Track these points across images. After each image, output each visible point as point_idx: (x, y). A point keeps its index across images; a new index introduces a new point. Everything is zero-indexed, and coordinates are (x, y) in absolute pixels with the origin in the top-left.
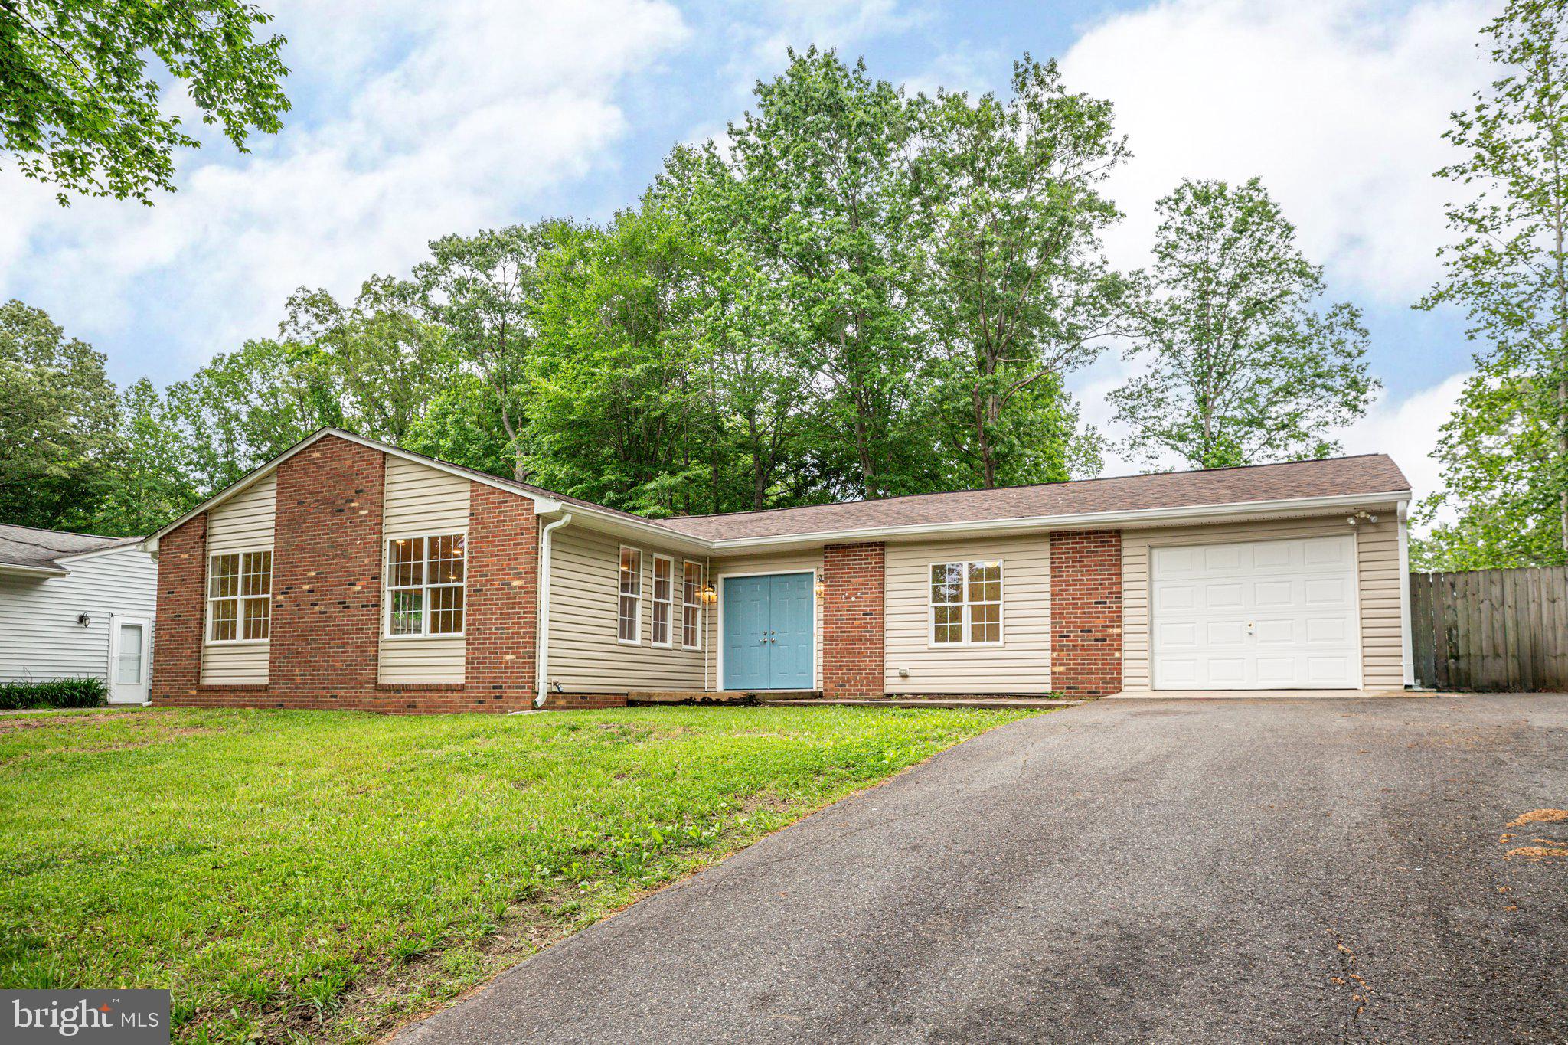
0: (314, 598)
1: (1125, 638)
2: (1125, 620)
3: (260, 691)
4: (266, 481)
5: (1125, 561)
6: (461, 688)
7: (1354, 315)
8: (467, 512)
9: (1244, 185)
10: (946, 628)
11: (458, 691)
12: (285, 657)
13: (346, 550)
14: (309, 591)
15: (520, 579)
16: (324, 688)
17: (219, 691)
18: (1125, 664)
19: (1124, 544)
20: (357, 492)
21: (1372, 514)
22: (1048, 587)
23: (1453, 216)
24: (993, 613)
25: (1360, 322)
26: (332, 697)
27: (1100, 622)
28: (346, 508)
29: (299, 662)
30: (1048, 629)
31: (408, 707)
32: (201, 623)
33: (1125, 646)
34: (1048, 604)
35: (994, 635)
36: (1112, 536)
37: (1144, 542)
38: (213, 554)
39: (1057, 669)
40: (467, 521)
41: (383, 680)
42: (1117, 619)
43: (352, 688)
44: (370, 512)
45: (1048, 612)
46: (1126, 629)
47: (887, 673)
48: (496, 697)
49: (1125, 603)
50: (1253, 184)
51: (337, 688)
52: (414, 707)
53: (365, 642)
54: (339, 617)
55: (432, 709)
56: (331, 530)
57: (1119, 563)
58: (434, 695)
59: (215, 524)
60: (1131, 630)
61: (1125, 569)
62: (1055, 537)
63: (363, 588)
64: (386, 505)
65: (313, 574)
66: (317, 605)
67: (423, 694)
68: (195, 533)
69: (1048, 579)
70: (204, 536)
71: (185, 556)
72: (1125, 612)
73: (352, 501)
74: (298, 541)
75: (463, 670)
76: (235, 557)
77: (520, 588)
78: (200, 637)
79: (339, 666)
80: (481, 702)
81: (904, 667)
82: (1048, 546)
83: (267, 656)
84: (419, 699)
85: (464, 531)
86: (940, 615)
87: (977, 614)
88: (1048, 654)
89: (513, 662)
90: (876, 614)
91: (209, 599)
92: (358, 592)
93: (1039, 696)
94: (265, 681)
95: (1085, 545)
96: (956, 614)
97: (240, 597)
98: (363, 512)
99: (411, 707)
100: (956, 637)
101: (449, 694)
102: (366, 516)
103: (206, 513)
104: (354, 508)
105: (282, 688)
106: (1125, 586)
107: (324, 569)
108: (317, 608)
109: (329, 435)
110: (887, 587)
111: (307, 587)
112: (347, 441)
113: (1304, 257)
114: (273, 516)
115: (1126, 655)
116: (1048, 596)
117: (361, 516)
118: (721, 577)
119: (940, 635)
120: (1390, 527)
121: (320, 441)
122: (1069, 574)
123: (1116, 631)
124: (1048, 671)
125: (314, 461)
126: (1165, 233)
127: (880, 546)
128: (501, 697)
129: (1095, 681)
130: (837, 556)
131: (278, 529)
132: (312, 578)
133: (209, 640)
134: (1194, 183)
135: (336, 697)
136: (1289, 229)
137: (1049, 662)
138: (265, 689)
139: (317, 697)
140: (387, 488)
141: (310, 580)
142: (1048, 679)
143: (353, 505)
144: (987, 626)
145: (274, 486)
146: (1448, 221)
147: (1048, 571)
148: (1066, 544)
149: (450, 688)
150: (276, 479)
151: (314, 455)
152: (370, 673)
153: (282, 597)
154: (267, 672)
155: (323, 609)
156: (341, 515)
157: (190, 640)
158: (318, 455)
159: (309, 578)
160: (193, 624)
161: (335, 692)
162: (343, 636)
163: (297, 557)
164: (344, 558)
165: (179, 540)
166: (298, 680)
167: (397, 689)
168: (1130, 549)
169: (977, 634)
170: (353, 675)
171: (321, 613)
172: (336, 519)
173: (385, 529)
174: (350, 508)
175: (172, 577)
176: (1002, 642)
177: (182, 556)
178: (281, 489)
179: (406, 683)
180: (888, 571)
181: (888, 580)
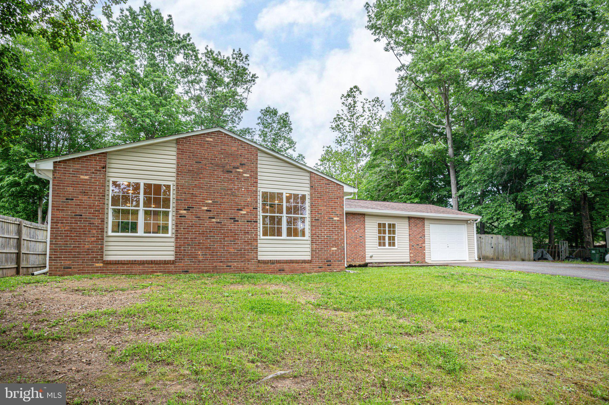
0: (211, 214)
1: (426, 247)
2: (426, 242)
3: (168, 264)
4: (166, 145)
5: (425, 226)
8: (309, 185)
10: (382, 242)
11: (308, 263)
13: (234, 192)
14: (207, 211)
15: (338, 217)
16: (221, 262)
17: (128, 264)
18: (426, 254)
19: (425, 222)
20: (241, 164)
21: (472, 221)
22: (408, 232)
24: (394, 238)
26: (227, 266)
27: (421, 242)
28: (234, 171)
29: (201, 248)
30: (408, 244)
31: (280, 270)
32: (102, 221)
33: (426, 249)
34: (408, 237)
35: (394, 245)
36: (423, 219)
37: (429, 222)
38: (112, 179)
39: (411, 255)
40: (308, 189)
41: (260, 258)
42: (424, 243)
43: (242, 262)
44: (251, 175)
46: (426, 245)
47: (366, 256)
48: (328, 265)
49: (426, 238)
51: (231, 262)
52: (283, 270)
53: (250, 239)
54: (231, 226)
55: (293, 271)
56: (223, 180)
58: (296, 265)
59: (113, 161)
61: (425, 228)
62: (410, 218)
63: (248, 212)
64: (259, 174)
65: (210, 202)
66: (214, 218)
67: (288, 264)
68: (94, 165)
69: (408, 230)
70: (104, 167)
71: (87, 177)
72: (426, 240)
73: (238, 168)
74: (197, 183)
75: (310, 254)
76: (137, 186)
77: (338, 221)
78: (102, 230)
79: (232, 250)
80: (320, 267)
81: (371, 254)
82: (408, 220)
83: (173, 244)
84: (285, 266)
85: (308, 194)
86: (380, 238)
87: (389, 238)
88: (408, 251)
89: (336, 251)
90: (363, 237)
91: (110, 207)
92: (244, 214)
93: (407, 263)
94: (172, 258)
95: (417, 221)
96: (384, 238)
97: (141, 209)
98: (245, 175)
99: (281, 270)
100: (384, 245)
101: (303, 264)
102: (248, 177)
103: (107, 153)
104: (239, 172)
105: (187, 262)
106: (426, 233)
107: (219, 200)
108: (214, 220)
109: (219, 131)
110: (366, 228)
111: (206, 208)
112: (232, 137)
115: (426, 251)
116: (408, 234)
117: (244, 177)
119: (380, 244)
121: (212, 133)
122: (414, 229)
123: (424, 245)
124: (409, 255)
125: (209, 143)
127: (363, 215)
128: (331, 265)
129: (420, 259)
130: (351, 217)
131: (180, 172)
132: (209, 204)
133: (110, 233)
135: (231, 266)
137: (409, 253)
138: (173, 262)
139: (216, 266)
140: (259, 166)
141: (208, 205)
142: (409, 258)
143: (238, 170)
144: (392, 243)
145: (176, 149)
147: (408, 227)
148: (412, 221)
149: (304, 262)
150: (175, 145)
151: (208, 139)
152: (253, 254)
153: (185, 212)
154: (173, 253)
155: (218, 220)
156: (230, 174)
157: (94, 231)
158: (211, 140)
159: (206, 203)
160: (97, 222)
161: (229, 264)
162: (235, 236)
163: (196, 191)
164: (233, 196)
165: (77, 166)
166: (201, 258)
167: (272, 262)
168: (426, 223)
169: (390, 245)
170: (242, 255)
171: (217, 222)
172: (226, 175)
173: (259, 185)
174: (236, 172)
175: (70, 189)
176: (396, 247)
177: (82, 177)
178: (180, 153)
179: (278, 259)
180: (366, 223)
181: (366, 226)
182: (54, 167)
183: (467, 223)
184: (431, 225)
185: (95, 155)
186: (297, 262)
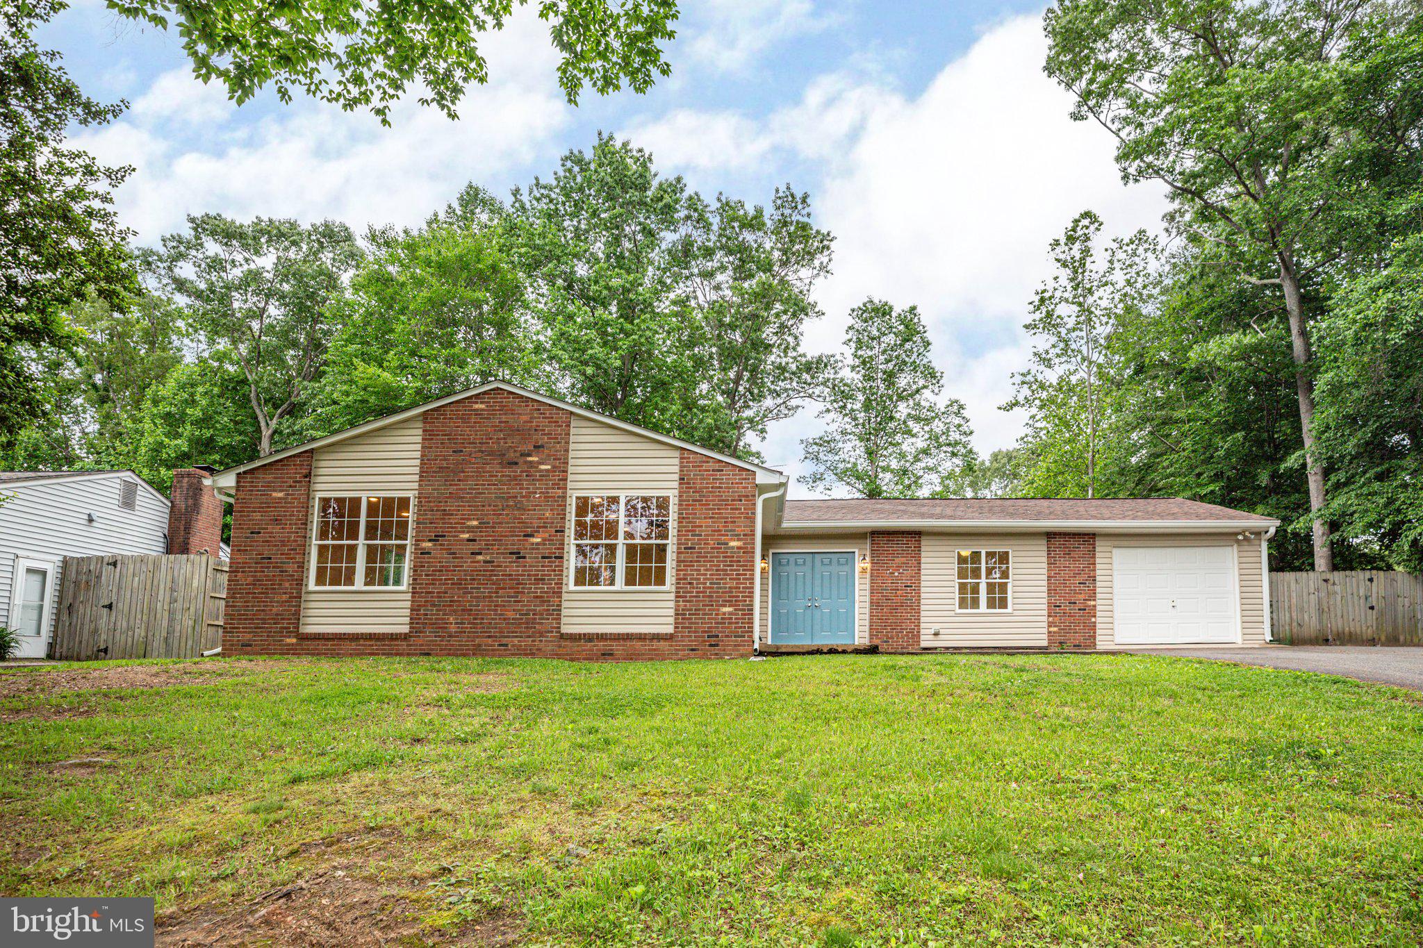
0: (475, 546)
1: (1098, 608)
2: (1098, 596)
3: (396, 639)
4: (405, 425)
5: (1098, 555)
6: (668, 638)
7: (961, 407)
8: (676, 477)
9: (907, 308)
10: (968, 598)
11: (665, 639)
12: (434, 605)
13: (520, 502)
14: (469, 540)
15: (739, 540)
16: (490, 637)
18: (1098, 626)
19: (1097, 543)
20: (535, 447)
21: (1251, 533)
22: (1045, 571)
23: (1035, 354)
24: (1003, 588)
25: (965, 413)
26: (500, 645)
27: (1082, 597)
28: (521, 460)
29: (455, 611)
30: (1045, 601)
31: (603, 655)
32: (302, 566)
33: (1098, 614)
34: (1045, 583)
35: (1003, 603)
36: (1089, 537)
37: (1109, 543)
38: (319, 495)
39: (1052, 629)
40: (676, 485)
41: (565, 629)
42: (1093, 596)
43: (529, 636)
44: (554, 467)
45: (1045, 589)
46: (1098, 602)
47: (922, 631)
48: (711, 645)
49: (1098, 584)
50: (913, 309)
51: (508, 637)
52: (611, 655)
53: (545, 593)
54: (514, 568)
55: (632, 657)
56: (500, 481)
57: (1094, 557)
58: (638, 644)
59: (323, 464)
60: (1100, 604)
61: (1098, 561)
62: (1050, 536)
63: (544, 540)
64: (571, 462)
65: (475, 523)
66: (480, 554)
67: (623, 643)
68: (294, 472)
69: (1045, 565)
70: (308, 475)
71: (281, 495)
72: (1098, 590)
73: (529, 455)
74: (453, 489)
75: (671, 620)
76: (356, 502)
77: (739, 548)
78: (300, 582)
79: (511, 615)
80: (693, 650)
81: (936, 627)
82: (1045, 542)
83: (408, 604)
84: (616, 646)
85: (673, 495)
86: (962, 587)
87: (991, 587)
88: (1045, 619)
89: (730, 613)
90: (914, 586)
91: (314, 542)
92: (538, 544)
93: (1040, 647)
94: (405, 629)
95: (1073, 543)
96: (975, 589)
97: (361, 543)
98: (543, 467)
99: (607, 655)
100: (975, 603)
101: (655, 643)
102: (547, 471)
103: (312, 451)
104: (531, 462)
105: (429, 635)
106: (1098, 572)
107: (491, 519)
108: (480, 558)
109: (497, 389)
110: (923, 566)
111: (466, 536)
112: (521, 396)
113: (933, 365)
114: (418, 462)
115: (1099, 620)
116: (1045, 577)
117: (541, 471)
118: (771, 551)
119: (963, 603)
120: (1257, 542)
121: (485, 393)
122: (1061, 562)
123: (1092, 603)
124: (1045, 631)
125: (478, 413)
126: (851, 333)
127: (915, 534)
128: (717, 645)
129: (1079, 638)
130: (882, 540)
131: (425, 473)
132: (473, 527)
133: (312, 586)
134: (876, 301)
135: (506, 645)
136: (927, 344)
137: (1045, 625)
138: (405, 637)
139: (480, 645)
140: (572, 446)
141: (471, 529)
142: (1045, 636)
143: (530, 459)
144: (998, 599)
145: (420, 432)
146: (1031, 357)
147: (1045, 560)
148: (1058, 542)
149: (657, 637)
150: (420, 425)
151: (476, 406)
152: (550, 622)
153: (430, 544)
154: (407, 620)
155: (488, 558)
156: (514, 468)
157: (287, 585)
158: (482, 406)
159: (468, 527)
160: (291, 568)
161: (504, 641)
162: (517, 585)
163: (451, 506)
164: (519, 509)
165: (269, 477)
166: (453, 628)
167: (589, 638)
168: (1101, 547)
169: (991, 604)
170: (530, 624)
171: (485, 562)
172: (507, 471)
173: (570, 485)
174: (526, 462)
175: (257, 516)
176: (1009, 610)
177: (275, 494)
178: (428, 436)
179: (600, 632)
180: (923, 554)
181: (923, 560)
182: (238, 482)
183: (1238, 541)
184: (1115, 551)
185: (294, 456)
186: (641, 637)
